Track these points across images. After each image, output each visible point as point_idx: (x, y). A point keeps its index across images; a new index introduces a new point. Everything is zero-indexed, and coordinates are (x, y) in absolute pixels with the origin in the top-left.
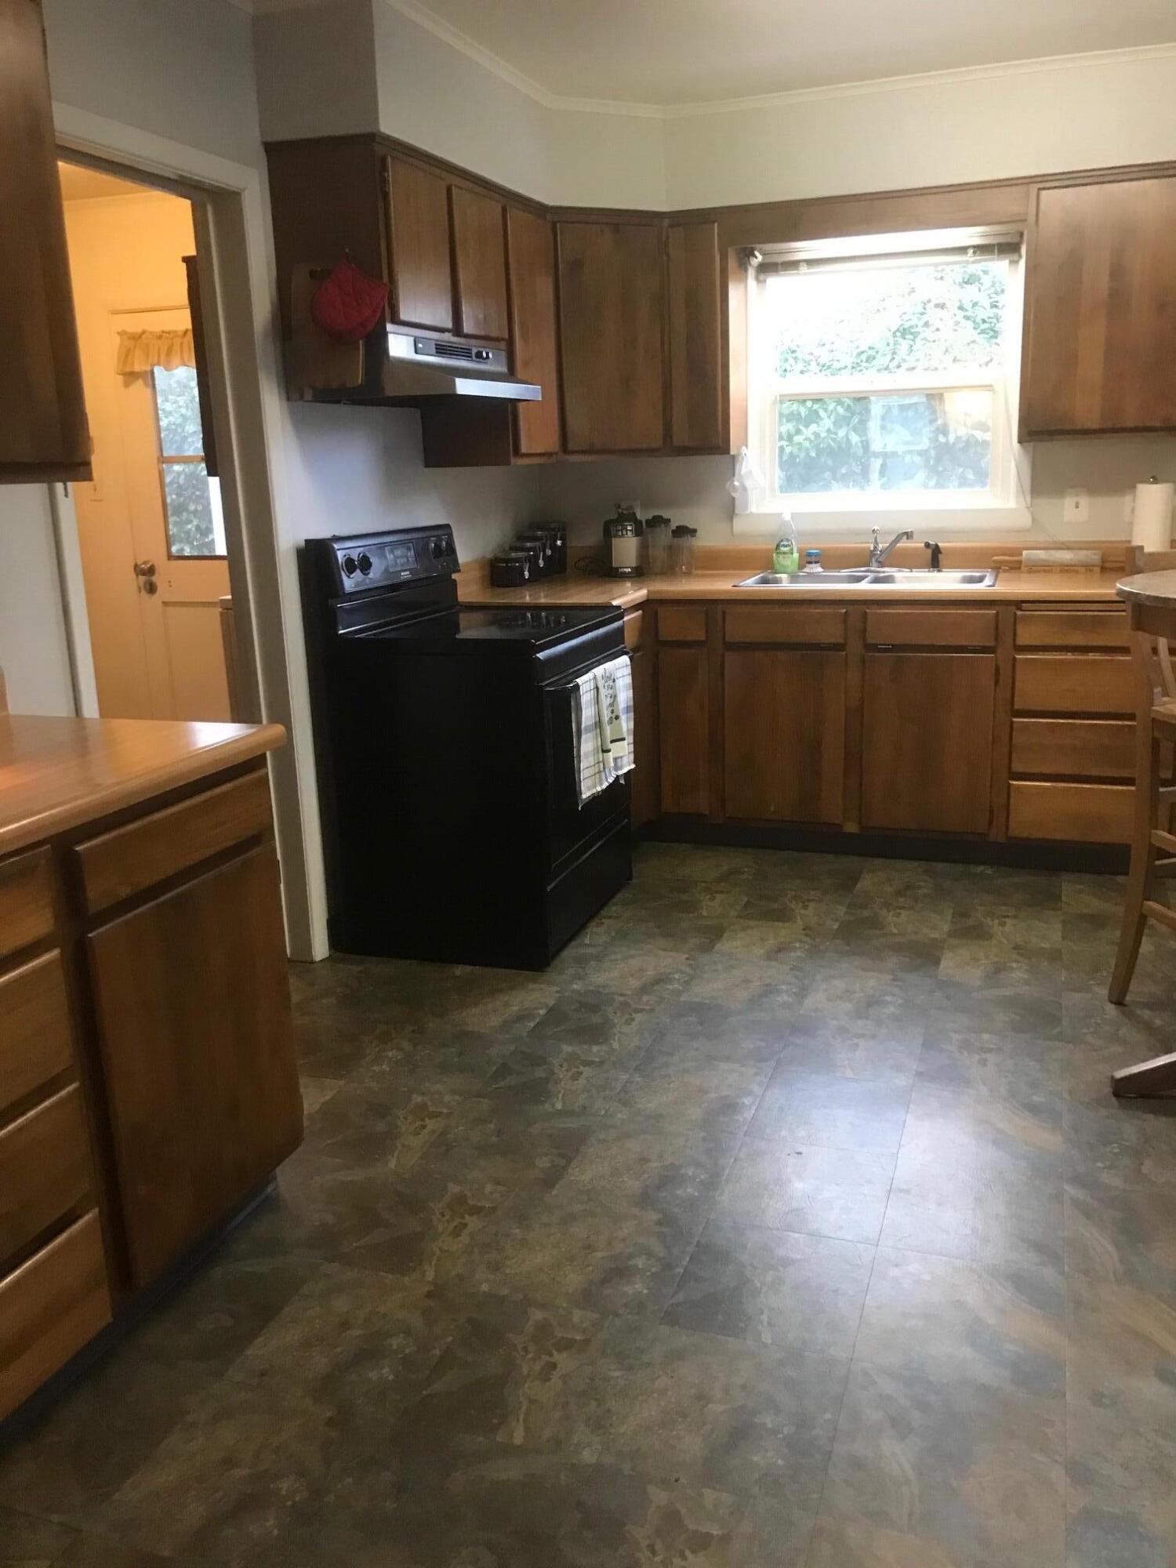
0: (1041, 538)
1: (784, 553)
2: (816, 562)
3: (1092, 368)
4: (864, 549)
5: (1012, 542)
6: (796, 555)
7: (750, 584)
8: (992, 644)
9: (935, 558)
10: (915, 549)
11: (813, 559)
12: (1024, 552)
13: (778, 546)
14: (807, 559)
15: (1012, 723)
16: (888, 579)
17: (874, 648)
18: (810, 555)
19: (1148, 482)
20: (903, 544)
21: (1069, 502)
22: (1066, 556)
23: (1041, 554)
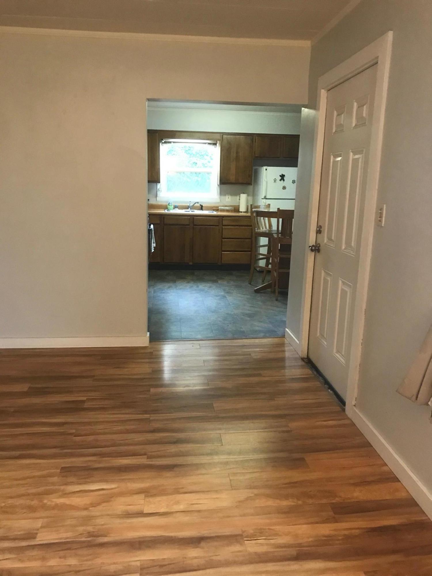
0: (222, 204)
1: (170, 206)
2: (177, 208)
3: (233, 170)
4: (187, 206)
5: (217, 205)
6: (173, 206)
7: (166, 211)
8: (218, 224)
9: (202, 208)
10: (198, 206)
11: (176, 207)
12: (219, 207)
13: (169, 204)
14: (175, 207)
15: (222, 240)
16: (194, 212)
17: (196, 225)
18: (176, 206)
19: (242, 194)
20: (196, 205)
21: (227, 197)
22: (227, 208)
23: (223, 208)
